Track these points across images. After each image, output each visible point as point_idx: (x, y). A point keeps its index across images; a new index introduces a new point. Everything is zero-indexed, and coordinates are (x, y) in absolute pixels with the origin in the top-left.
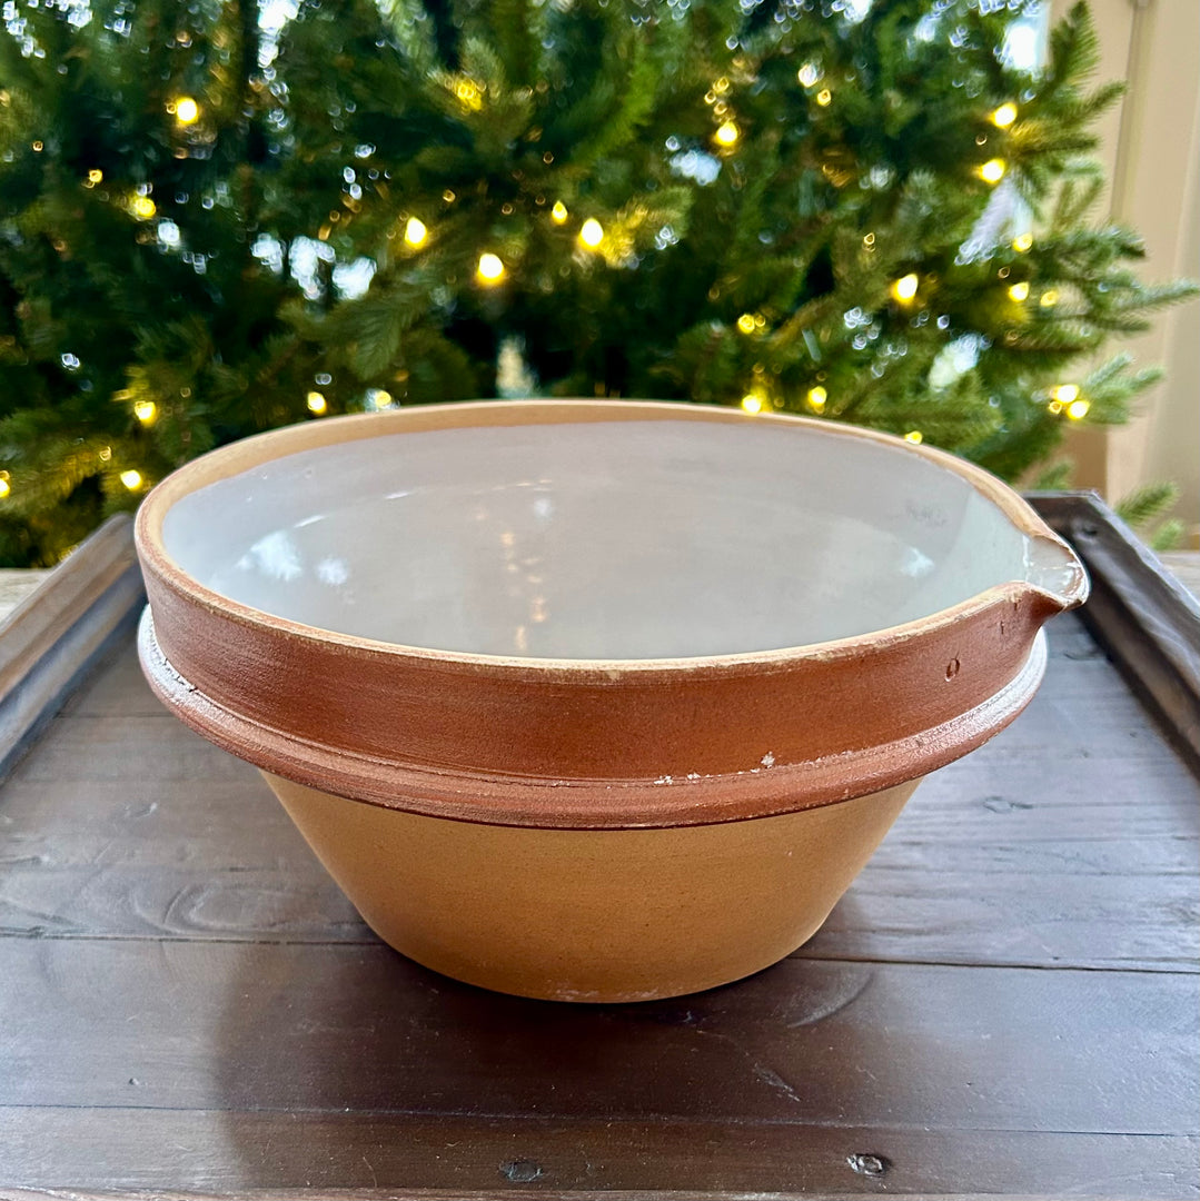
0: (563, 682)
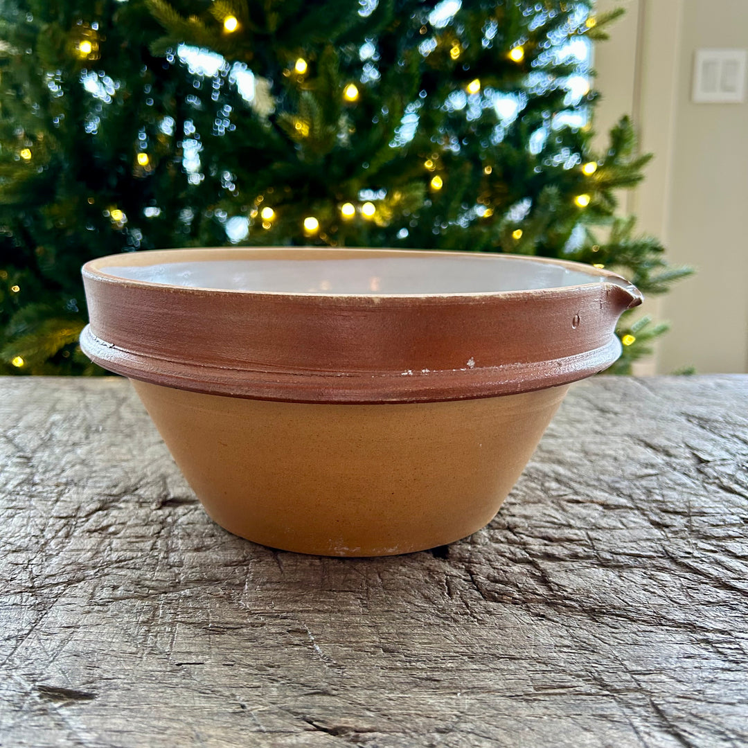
0: (345, 305)
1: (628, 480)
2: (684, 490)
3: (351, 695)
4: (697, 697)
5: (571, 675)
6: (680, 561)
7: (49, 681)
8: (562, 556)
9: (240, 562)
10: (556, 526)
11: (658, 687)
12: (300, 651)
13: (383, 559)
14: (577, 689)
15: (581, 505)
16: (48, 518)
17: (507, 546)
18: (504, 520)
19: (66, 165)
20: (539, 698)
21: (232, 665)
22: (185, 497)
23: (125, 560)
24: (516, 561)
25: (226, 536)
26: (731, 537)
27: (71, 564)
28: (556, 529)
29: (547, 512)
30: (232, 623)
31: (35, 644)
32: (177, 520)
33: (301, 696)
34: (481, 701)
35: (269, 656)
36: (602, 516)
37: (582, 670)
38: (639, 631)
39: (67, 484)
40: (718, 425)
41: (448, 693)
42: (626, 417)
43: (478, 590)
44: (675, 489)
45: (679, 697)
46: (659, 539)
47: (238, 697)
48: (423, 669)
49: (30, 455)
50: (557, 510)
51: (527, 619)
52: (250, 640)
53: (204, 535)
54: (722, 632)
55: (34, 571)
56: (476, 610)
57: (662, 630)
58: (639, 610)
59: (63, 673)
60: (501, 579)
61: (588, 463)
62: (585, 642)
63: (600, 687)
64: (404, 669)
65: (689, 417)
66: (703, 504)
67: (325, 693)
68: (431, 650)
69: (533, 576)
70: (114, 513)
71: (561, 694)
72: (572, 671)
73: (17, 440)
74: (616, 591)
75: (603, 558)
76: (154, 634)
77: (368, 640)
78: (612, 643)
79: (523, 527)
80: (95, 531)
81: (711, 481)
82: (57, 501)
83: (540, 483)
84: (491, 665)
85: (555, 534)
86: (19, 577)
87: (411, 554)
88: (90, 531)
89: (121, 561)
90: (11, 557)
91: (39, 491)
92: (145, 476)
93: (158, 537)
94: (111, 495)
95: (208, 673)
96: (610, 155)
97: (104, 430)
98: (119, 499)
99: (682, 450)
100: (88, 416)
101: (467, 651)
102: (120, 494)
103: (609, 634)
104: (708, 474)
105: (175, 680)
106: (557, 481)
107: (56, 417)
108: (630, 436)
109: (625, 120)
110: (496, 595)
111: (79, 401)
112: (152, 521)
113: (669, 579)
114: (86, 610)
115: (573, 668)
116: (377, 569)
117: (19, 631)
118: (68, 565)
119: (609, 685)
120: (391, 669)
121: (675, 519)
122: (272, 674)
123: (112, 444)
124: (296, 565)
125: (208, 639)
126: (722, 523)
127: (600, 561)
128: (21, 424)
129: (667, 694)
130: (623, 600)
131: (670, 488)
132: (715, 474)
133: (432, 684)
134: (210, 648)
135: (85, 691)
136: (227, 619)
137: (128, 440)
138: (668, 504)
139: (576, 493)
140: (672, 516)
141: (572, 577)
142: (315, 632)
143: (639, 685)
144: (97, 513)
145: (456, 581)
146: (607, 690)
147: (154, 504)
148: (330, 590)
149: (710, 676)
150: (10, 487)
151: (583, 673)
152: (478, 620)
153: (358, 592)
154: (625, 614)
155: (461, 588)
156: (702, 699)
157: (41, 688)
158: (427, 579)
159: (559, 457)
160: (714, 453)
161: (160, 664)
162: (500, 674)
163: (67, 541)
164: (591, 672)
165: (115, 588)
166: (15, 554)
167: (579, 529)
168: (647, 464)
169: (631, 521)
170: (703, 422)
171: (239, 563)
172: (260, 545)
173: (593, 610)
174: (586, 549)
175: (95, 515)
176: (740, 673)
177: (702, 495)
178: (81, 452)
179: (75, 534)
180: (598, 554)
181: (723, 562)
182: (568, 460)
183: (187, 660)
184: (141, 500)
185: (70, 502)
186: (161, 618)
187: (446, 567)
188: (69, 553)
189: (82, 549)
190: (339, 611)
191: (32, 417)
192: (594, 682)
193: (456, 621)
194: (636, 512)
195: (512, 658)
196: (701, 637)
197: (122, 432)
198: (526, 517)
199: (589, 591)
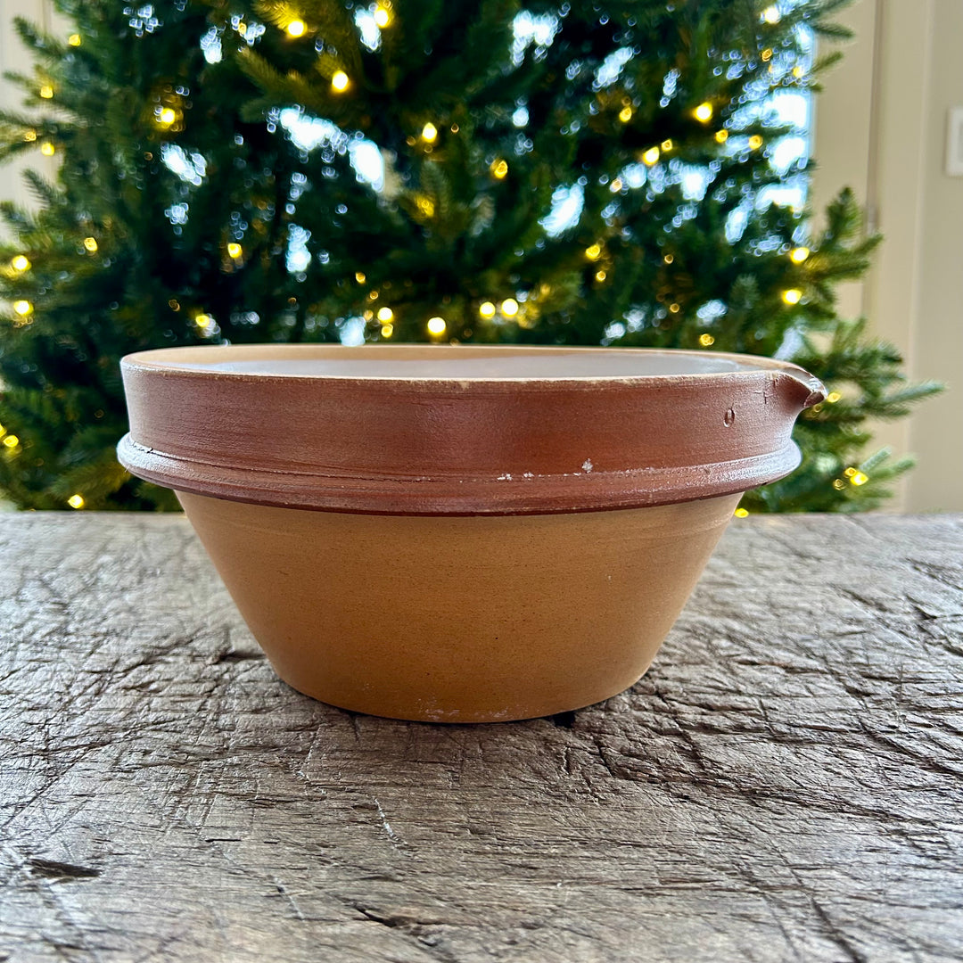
0: (425, 391)
1: (824, 638)
2: (897, 651)
3: (420, 881)
4: (876, 898)
5: (712, 867)
6: (880, 736)
7: (47, 854)
8: (722, 727)
9: (307, 726)
10: (721, 692)
11: (825, 885)
12: (364, 829)
13: (489, 726)
14: (716, 883)
15: (756, 667)
16: (77, 673)
17: (652, 715)
18: (653, 683)
19: (138, 258)
20: (665, 892)
21: (276, 843)
22: (249, 650)
23: (164, 722)
24: (661, 733)
25: (294, 697)
26: (952, 709)
27: (96, 725)
28: (720, 695)
29: (710, 675)
30: (285, 796)
31: (37, 813)
32: (236, 677)
33: (356, 880)
34: (587, 893)
35: (323, 835)
36: (783, 681)
37: (726, 862)
38: (810, 818)
39: (106, 634)
40: (954, 574)
41: (546, 883)
42: (831, 563)
43: (606, 765)
44: (885, 650)
45: (851, 897)
46: (855, 710)
47: (276, 879)
48: (518, 854)
49: (67, 601)
50: (724, 673)
51: (665, 800)
52: (303, 816)
53: (266, 694)
54: (923, 822)
55: (50, 732)
56: (599, 788)
57: (843, 818)
58: (815, 793)
59: (65, 846)
60: (638, 752)
61: (773, 617)
62: (736, 830)
63: (747, 883)
64: (494, 854)
65: (916, 565)
66: (920, 668)
67: (387, 878)
68: (532, 833)
69: (681, 750)
70: (160, 667)
71: (693, 889)
72: (713, 863)
73: (54, 584)
74: (788, 771)
75: (777, 731)
76: (186, 806)
77: (455, 819)
78: (772, 831)
79: (675, 692)
80: (133, 688)
81: (935, 641)
82: (91, 653)
83: (706, 640)
84: (608, 853)
85: (717, 701)
86: (31, 739)
87: (525, 721)
88: (126, 688)
89: (159, 723)
90: (26, 716)
91: (71, 641)
92: (204, 626)
93: (208, 697)
94: (158, 648)
95: (244, 852)
96: (828, 238)
97: (162, 573)
98: (168, 652)
99: (901, 604)
100: (145, 557)
101: (580, 835)
102: (170, 646)
103: (770, 821)
104: (932, 633)
105: (201, 858)
106: (730, 638)
107: (106, 558)
108: (833, 586)
109: (846, 193)
110: (629, 771)
111: (137, 540)
112: (204, 678)
113: (861, 757)
114: (106, 777)
115: (716, 859)
116: (478, 738)
117: (20, 798)
118: (94, 725)
119: (760, 881)
120: (478, 853)
121: (880, 686)
122: (325, 855)
123: (170, 590)
124: (377, 732)
125: (251, 813)
126: (943, 692)
127: (773, 735)
128: (62, 566)
129: (836, 893)
130: (795, 781)
131: (878, 648)
132: (942, 633)
133: (527, 872)
134: (251, 823)
135: (88, 867)
136: (279, 791)
137: (190, 585)
138: (873, 667)
139: (752, 653)
140: (877, 683)
141: (731, 752)
142: (387, 808)
143: (800, 881)
144: (139, 668)
145: (578, 754)
146: (757, 887)
147: (211, 658)
148: (416, 761)
149: (897, 874)
150: (37, 637)
151: (728, 866)
152: (600, 799)
153: (450, 764)
154: (795, 798)
155: (584, 762)
156: (882, 900)
157: (35, 862)
158: (542, 750)
159: (735, 610)
160: (943, 607)
161: (186, 839)
162: (617, 863)
163: (97, 698)
164: (738, 865)
165: (146, 753)
166: (31, 712)
167: (750, 696)
168: (852, 619)
169: (821, 688)
170: (935, 571)
171: (304, 728)
172: (334, 707)
173: (754, 792)
174: (756, 720)
175: (136, 670)
176: (939, 871)
177: (920, 658)
178: (129, 598)
179: (108, 691)
180: (771, 726)
181: (938, 739)
182: (747, 613)
183: (221, 835)
184: (195, 654)
185: (107, 655)
186: (198, 788)
187: (570, 738)
188: (97, 713)
189: (114, 709)
190: (422, 785)
191: (76, 558)
192: (741, 876)
193: (570, 800)
194: (829, 677)
195: (637, 845)
196: (894, 828)
197: (183, 576)
198: (682, 681)
199: (751, 769)
